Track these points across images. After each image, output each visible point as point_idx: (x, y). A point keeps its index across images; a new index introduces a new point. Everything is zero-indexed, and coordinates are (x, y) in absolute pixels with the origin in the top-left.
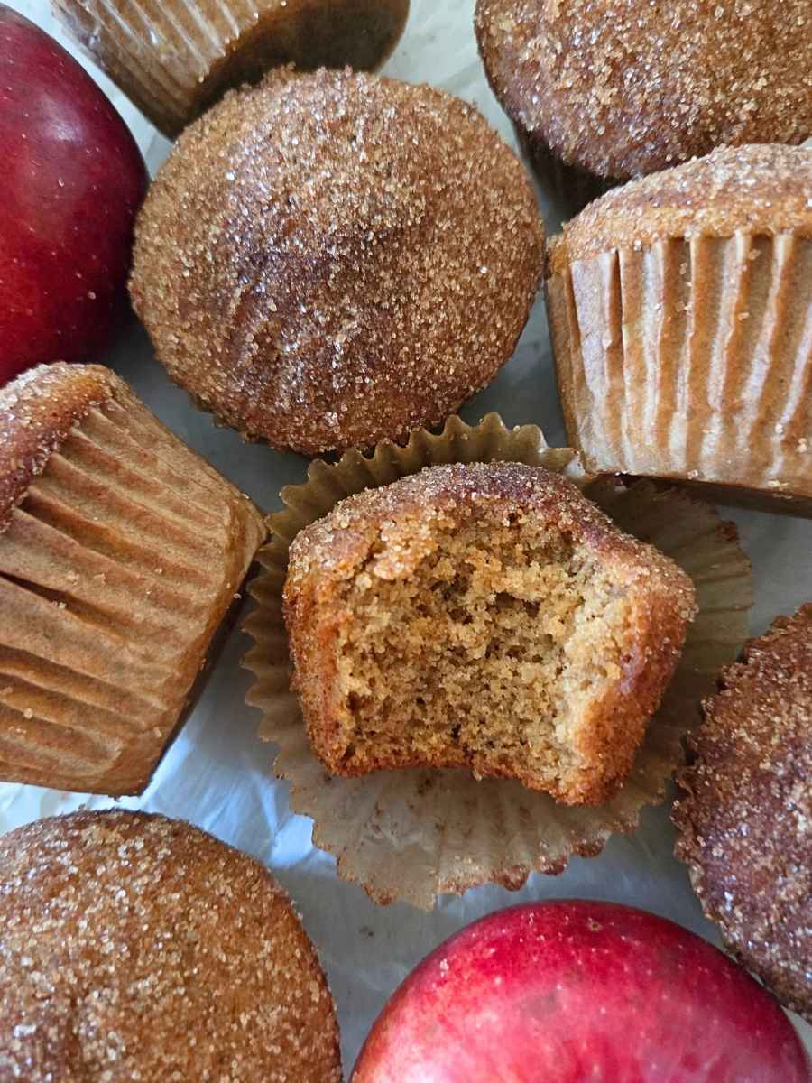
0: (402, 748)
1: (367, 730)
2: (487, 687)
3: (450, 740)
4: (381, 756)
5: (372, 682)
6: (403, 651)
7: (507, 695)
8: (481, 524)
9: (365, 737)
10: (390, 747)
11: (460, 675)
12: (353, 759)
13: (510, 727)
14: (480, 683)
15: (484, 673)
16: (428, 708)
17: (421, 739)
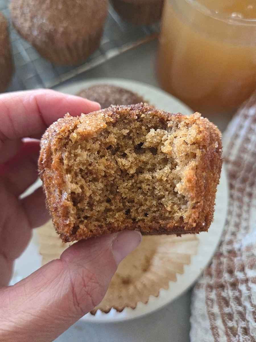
0: (103, 224)
1: (83, 215)
2: (140, 188)
3: (125, 216)
4: (93, 228)
5: (82, 187)
6: (96, 173)
7: (151, 188)
8: (126, 121)
9: (83, 219)
10: (96, 223)
11: (126, 184)
12: (79, 230)
13: (154, 203)
14: (137, 187)
15: (138, 182)
16: (113, 201)
17: (111, 217)
